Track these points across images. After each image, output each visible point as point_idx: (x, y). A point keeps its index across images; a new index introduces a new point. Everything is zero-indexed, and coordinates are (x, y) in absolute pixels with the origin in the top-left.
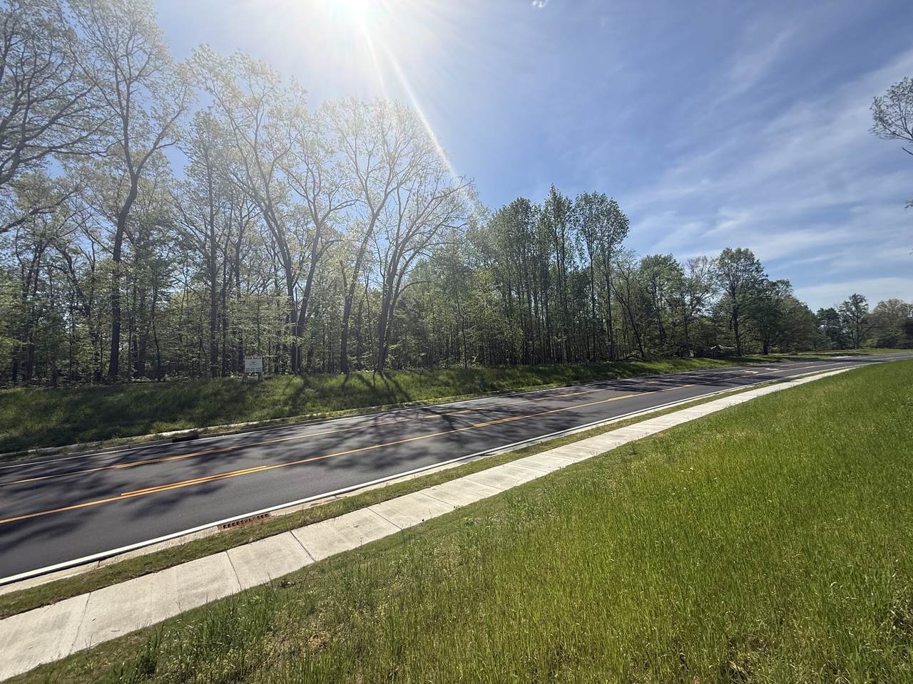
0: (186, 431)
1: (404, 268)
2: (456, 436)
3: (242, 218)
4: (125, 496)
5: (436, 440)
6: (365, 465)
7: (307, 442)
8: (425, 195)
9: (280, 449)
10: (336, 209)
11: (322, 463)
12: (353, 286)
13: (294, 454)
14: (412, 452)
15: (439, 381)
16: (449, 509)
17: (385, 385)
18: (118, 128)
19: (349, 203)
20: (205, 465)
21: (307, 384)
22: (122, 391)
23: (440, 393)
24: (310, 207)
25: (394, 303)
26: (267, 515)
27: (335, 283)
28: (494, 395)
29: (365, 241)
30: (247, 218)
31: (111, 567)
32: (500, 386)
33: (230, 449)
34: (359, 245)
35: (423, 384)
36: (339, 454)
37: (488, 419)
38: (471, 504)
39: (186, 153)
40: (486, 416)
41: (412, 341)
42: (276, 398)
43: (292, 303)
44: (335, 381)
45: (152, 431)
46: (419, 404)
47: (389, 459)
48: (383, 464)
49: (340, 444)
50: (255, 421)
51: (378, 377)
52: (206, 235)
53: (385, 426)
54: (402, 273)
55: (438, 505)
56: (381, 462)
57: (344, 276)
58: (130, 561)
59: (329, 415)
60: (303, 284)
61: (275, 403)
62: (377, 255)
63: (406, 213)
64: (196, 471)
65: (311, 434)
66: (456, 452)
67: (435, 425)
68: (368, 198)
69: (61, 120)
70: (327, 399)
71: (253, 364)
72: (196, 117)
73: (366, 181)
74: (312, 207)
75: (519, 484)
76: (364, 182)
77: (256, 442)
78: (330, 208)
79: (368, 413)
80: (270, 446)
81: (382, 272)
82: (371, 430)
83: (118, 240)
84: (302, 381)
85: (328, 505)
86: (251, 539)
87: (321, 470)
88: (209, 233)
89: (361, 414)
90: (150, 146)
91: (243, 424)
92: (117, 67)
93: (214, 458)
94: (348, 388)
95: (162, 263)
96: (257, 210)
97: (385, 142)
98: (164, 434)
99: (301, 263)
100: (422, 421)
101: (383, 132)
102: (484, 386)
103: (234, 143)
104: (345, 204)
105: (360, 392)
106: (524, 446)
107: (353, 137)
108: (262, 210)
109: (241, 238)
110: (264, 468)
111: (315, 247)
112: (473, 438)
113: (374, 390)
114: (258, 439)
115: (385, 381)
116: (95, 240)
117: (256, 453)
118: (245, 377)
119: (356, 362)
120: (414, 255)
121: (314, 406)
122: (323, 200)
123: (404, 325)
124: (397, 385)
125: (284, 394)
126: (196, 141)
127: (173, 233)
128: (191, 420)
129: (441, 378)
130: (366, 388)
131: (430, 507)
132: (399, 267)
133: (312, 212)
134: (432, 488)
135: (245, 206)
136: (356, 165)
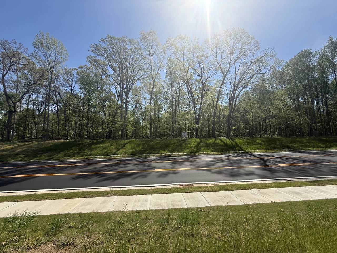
0: (168, 154)
1: (238, 95)
2: (268, 168)
3: (179, 87)
4: (156, 170)
5: (258, 168)
6: (226, 174)
7: (203, 162)
8: (247, 62)
9: (194, 163)
10: (209, 77)
11: (209, 170)
12: (217, 105)
13: (199, 165)
14: (246, 172)
15: (256, 142)
16: (269, 202)
17: (231, 143)
18: (150, 69)
19: (214, 74)
20: (173, 165)
21: (201, 141)
22: (153, 141)
23: (258, 148)
24: (200, 79)
25: (234, 110)
26: (192, 185)
27: (210, 105)
28: (289, 151)
29: (221, 87)
30: (181, 87)
31: (155, 189)
32: (294, 147)
33: (179, 161)
34: (218, 89)
35: (249, 144)
36: (215, 168)
37: (288, 162)
38: (281, 202)
39: (165, 71)
40: (286, 161)
41: (242, 125)
42: (192, 146)
43: (195, 113)
44: (211, 141)
45: (160, 153)
46: (247, 152)
47: (236, 173)
48: (233, 175)
49: (215, 164)
50: (186, 153)
51: (228, 140)
52: (170, 95)
53: (233, 160)
54: (237, 98)
55: (262, 198)
56: (233, 174)
57: (213, 102)
58: (159, 189)
59: (210, 153)
60: (198, 106)
61: (191, 148)
62: (226, 92)
63: (239, 73)
64: (171, 167)
65: (204, 159)
66: (269, 175)
67: (256, 162)
68: (222, 71)
69: (139, 71)
70: (208, 147)
71: (184, 134)
72: (167, 60)
73: (221, 64)
74: (201, 79)
75: (313, 199)
76: (220, 64)
77: (187, 160)
78: (207, 77)
79: (224, 154)
80: (191, 162)
81: (229, 98)
82: (227, 161)
83: (151, 100)
84: (200, 140)
85: (213, 186)
86: (189, 192)
87: (209, 173)
88: (171, 94)
89: (222, 154)
90: (157, 72)
91: (182, 153)
92: (149, 53)
93: (176, 163)
94: (216, 144)
95: (161, 104)
96: (184, 84)
97: (228, 46)
98: (163, 154)
99: (198, 99)
100: (249, 159)
101: (227, 43)
102: (283, 146)
103: (177, 64)
104: (213, 75)
105: (221, 145)
106: (314, 179)
107: (215, 49)
108: (185, 83)
109: (179, 93)
110: (190, 169)
111: (202, 93)
112: (278, 170)
113: (226, 145)
114: (187, 159)
115: (231, 142)
116: (146, 101)
117: (187, 163)
118: (182, 138)
119: (218, 134)
120: (242, 89)
121: (204, 149)
122: (205, 75)
123: (238, 119)
124: (236, 143)
125: (194, 145)
126: (167, 67)
127: (162, 96)
128: (169, 151)
129: (258, 141)
130: (223, 144)
131: (258, 198)
132: (235, 95)
133: (201, 81)
134: (258, 190)
135: (180, 83)
136: (217, 59)
